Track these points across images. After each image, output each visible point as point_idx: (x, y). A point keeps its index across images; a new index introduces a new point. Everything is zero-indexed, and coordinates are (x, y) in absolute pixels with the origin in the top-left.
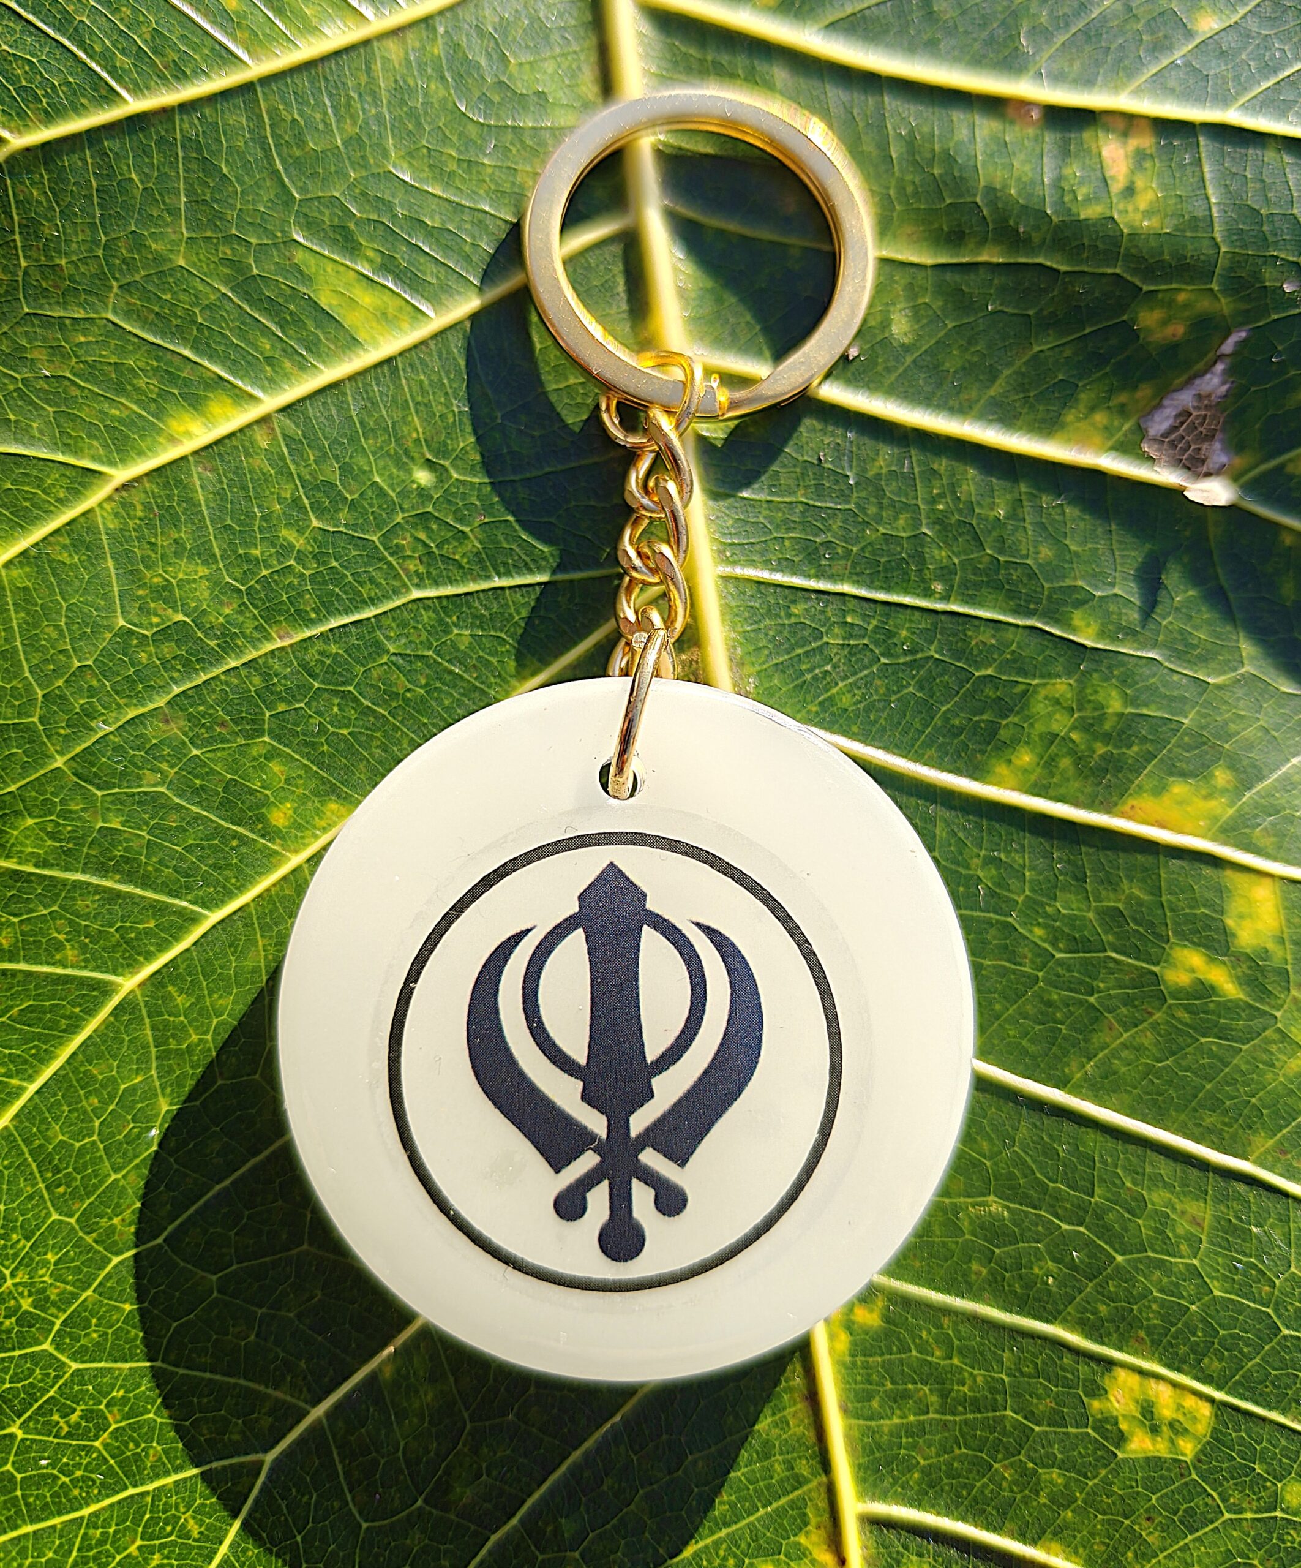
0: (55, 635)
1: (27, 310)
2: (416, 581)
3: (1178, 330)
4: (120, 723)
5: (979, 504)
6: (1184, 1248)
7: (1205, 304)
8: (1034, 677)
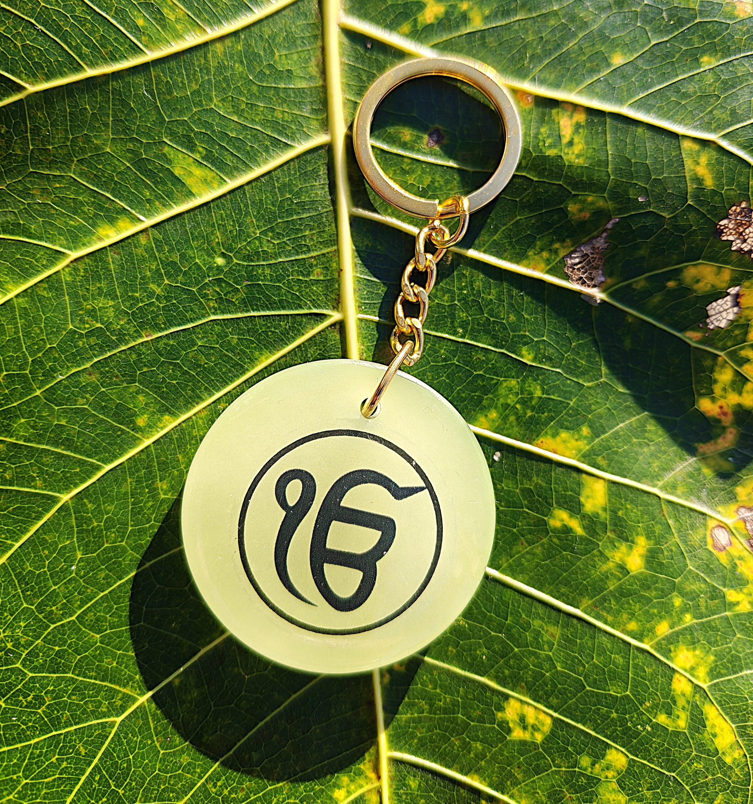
0: (38, 332)
1: (31, 170)
2: (213, 311)
3: (586, 215)
4: (68, 375)
5: (483, 292)
6: (546, 647)
7: (600, 204)
8: (501, 377)
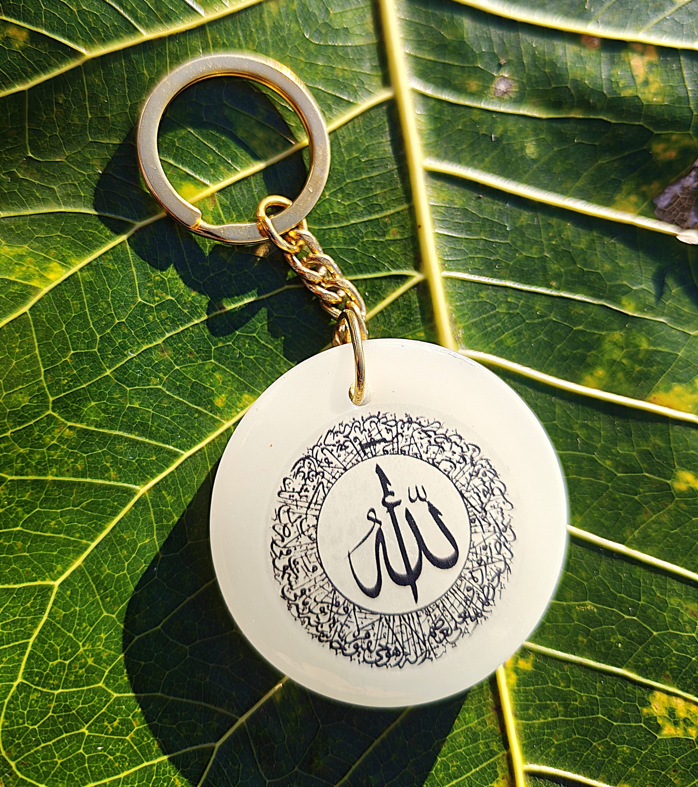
0: (106, 306)
1: (90, 140)
3: (672, 154)
4: (139, 352)
5: (573, 241)
6: (688, 627)
7: (686, 142)
8: (603, 330)
